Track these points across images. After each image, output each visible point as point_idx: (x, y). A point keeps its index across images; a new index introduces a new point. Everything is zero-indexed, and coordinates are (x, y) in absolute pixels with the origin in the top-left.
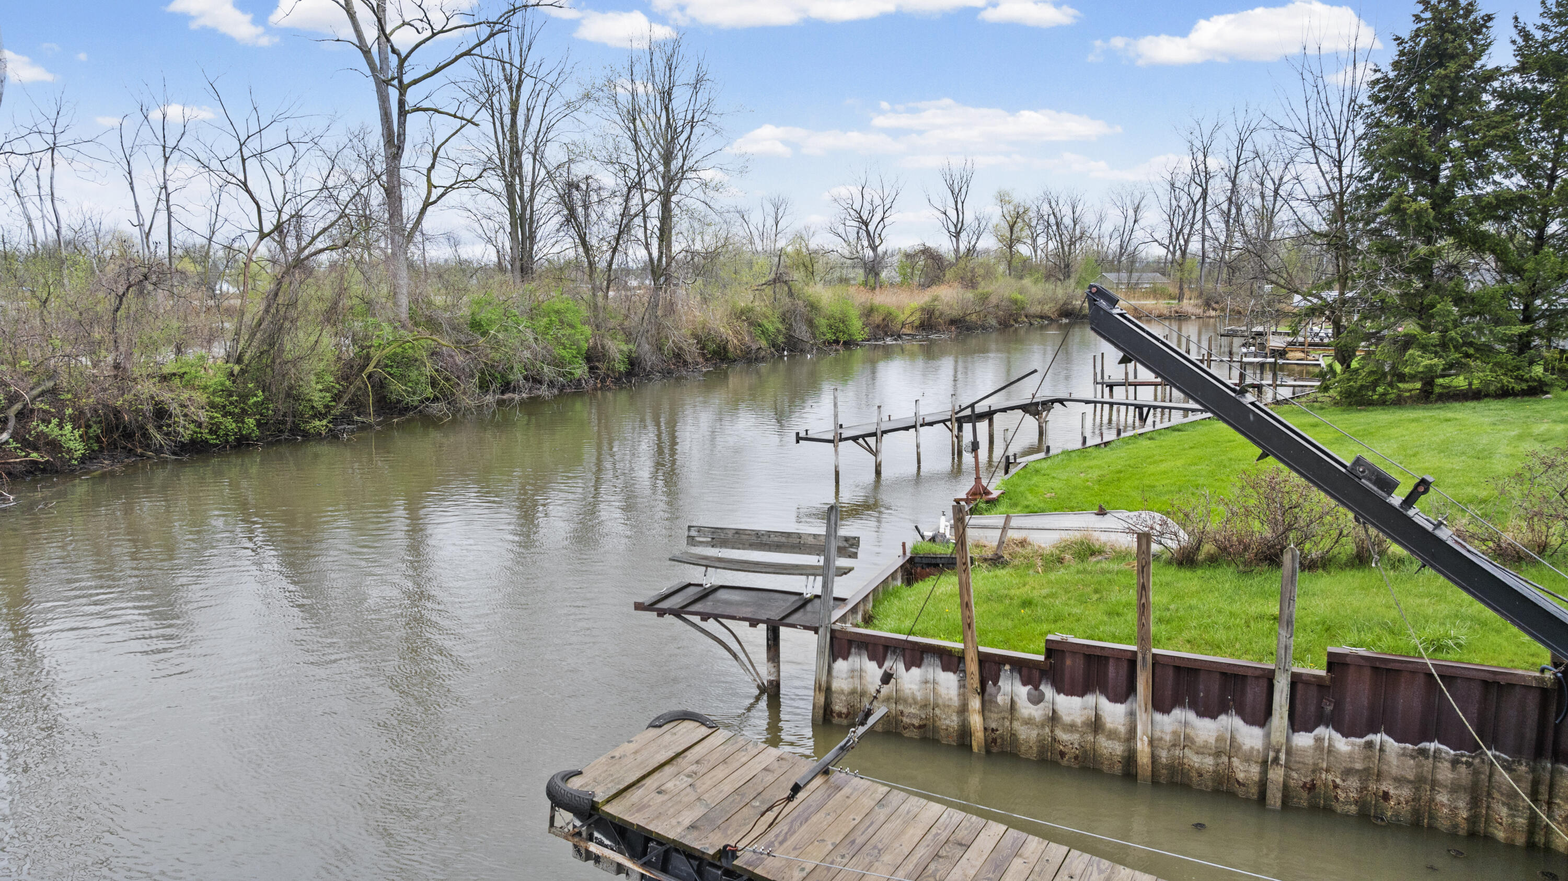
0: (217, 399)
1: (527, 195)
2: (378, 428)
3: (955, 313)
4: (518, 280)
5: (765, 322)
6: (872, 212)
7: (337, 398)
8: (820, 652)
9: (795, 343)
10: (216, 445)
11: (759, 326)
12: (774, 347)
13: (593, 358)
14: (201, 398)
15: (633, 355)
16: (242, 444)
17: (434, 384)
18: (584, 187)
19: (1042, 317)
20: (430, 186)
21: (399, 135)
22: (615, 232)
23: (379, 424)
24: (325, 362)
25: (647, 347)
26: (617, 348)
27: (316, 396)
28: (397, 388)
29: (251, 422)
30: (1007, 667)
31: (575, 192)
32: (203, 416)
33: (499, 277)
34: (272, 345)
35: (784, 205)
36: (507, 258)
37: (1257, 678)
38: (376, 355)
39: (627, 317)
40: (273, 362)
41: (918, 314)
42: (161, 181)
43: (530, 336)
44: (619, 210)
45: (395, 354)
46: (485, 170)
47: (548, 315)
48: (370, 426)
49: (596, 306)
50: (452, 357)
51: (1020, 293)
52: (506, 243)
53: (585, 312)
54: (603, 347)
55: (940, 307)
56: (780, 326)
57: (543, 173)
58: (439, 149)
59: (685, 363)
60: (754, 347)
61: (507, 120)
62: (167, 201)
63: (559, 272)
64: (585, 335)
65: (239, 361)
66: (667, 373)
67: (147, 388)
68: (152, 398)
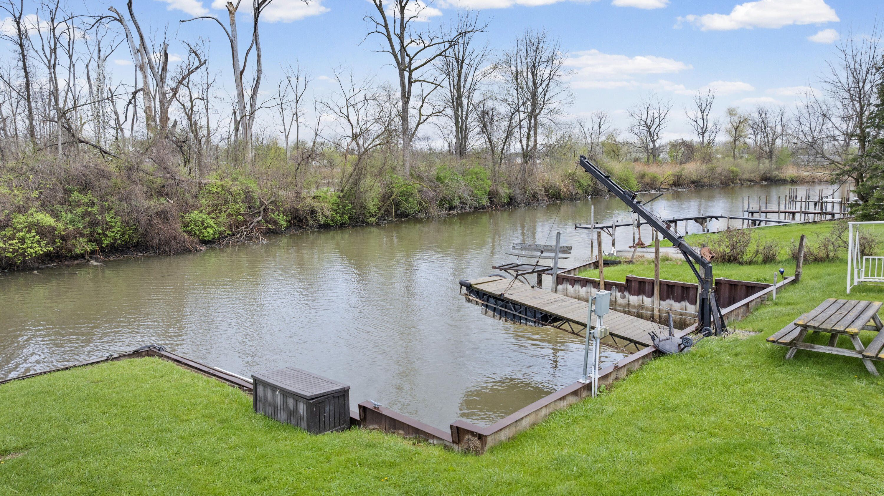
0: (334, 207)
1: (464, 116)
2: (396, 222)
3: (694, 177)
4: (459, 158)
5: (582, 180)
6: (653, 121)
7: (379, 209)
8: (553, 282)
9: (598, 192)
10: (332, 226)
11: (579, 182)
12: (586, 193)
13: (492, 196)
14: (329, 206)
15: (512, 195)
16: (342, 226)
17: (420, 203)
18: (490, 113)
19: (749, 181)
20: (421, 115)
21: (408, 93)
22: (505, 135)
23: (396, 221)
24: (375, 193)
25: (518, 191)
26: (504, 191)
27: (372, 207)
28: (405, 205)
29: (346, 217)
30: (614, 286)
31: (486, 117)
32: (329, 214)
33: (450, 157)
34: (356, 185)
35: (604, 118)
36: (453, 148)
37: (693, 288)
38: (396, 191)
39: (509, 177)
40: (356, 192)
41: (672, 178)
42: (294, 111)
43: (463, 183)
44: (507, 124)
45: (404, 191)
46: (445, 108)
47: (472, 174)
48: (393, 222)
49: (494, 171)
50: (428, 193)
51: (736, 167)
52: (453, 140)
53: (489, 173)
54: (497, 191)
55: (685, 174)
56: (590, 183)
57: (472, 106)
58: (425, 98)
59: (538, 200)
60: (574, 193)
61: (456, 79)
62: (297, 121)
63: (477, 155)
64: (488, 184)
65: (342, 191)
66: (528, 204)
67: (309, 201)
68: (311, 205)
